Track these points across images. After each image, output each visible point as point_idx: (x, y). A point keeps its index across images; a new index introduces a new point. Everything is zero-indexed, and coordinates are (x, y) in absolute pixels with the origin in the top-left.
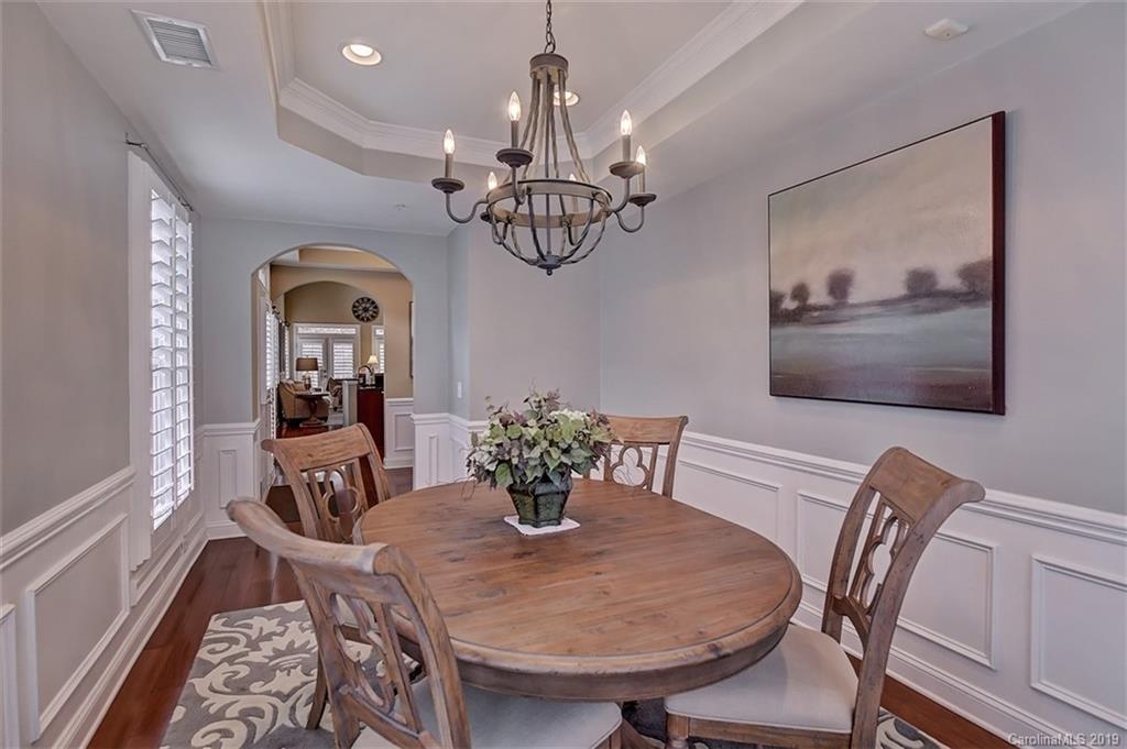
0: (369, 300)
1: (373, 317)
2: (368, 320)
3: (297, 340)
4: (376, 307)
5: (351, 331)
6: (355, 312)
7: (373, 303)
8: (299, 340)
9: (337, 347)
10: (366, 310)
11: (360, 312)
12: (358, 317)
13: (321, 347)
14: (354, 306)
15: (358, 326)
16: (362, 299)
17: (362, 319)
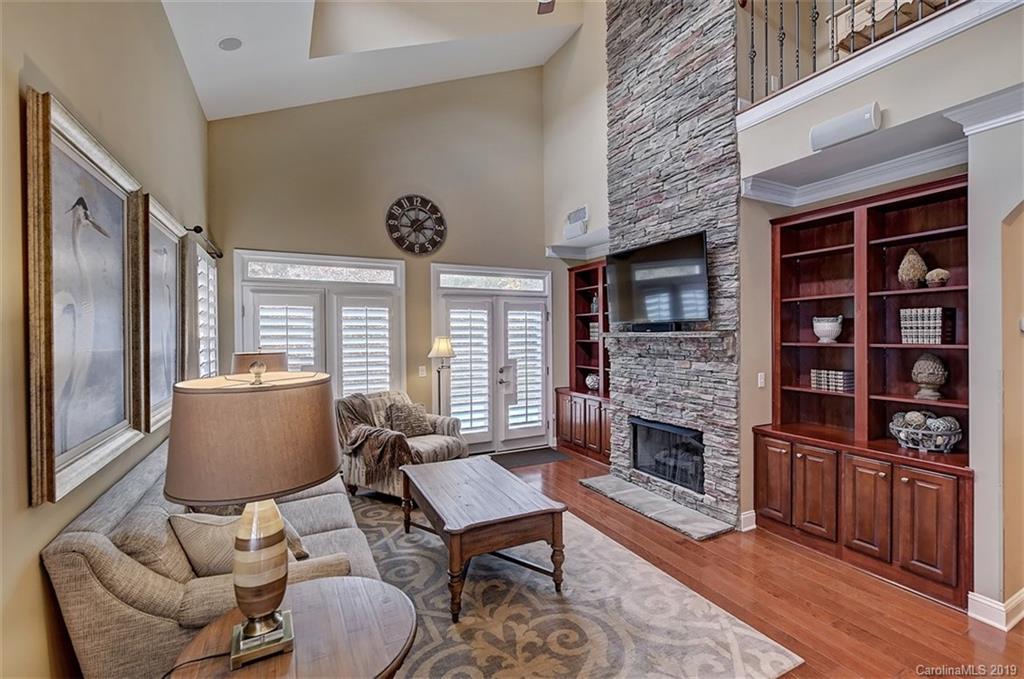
0: (425, 202)
1: (435, 244)
2: (423, 250)
3: (242, 294)
4: (440, 221)
5: (386, 277)
6: (392, 229)
7: (435, 210)
8: (250, 297)
9: (351, 316)
10: (418, 227)
11: (405, 231)
12: (399, 242)
13: (311, 315)
14: (391, 216)
15: (400, 265)
16: (410, 199)
17: (410, 249)
